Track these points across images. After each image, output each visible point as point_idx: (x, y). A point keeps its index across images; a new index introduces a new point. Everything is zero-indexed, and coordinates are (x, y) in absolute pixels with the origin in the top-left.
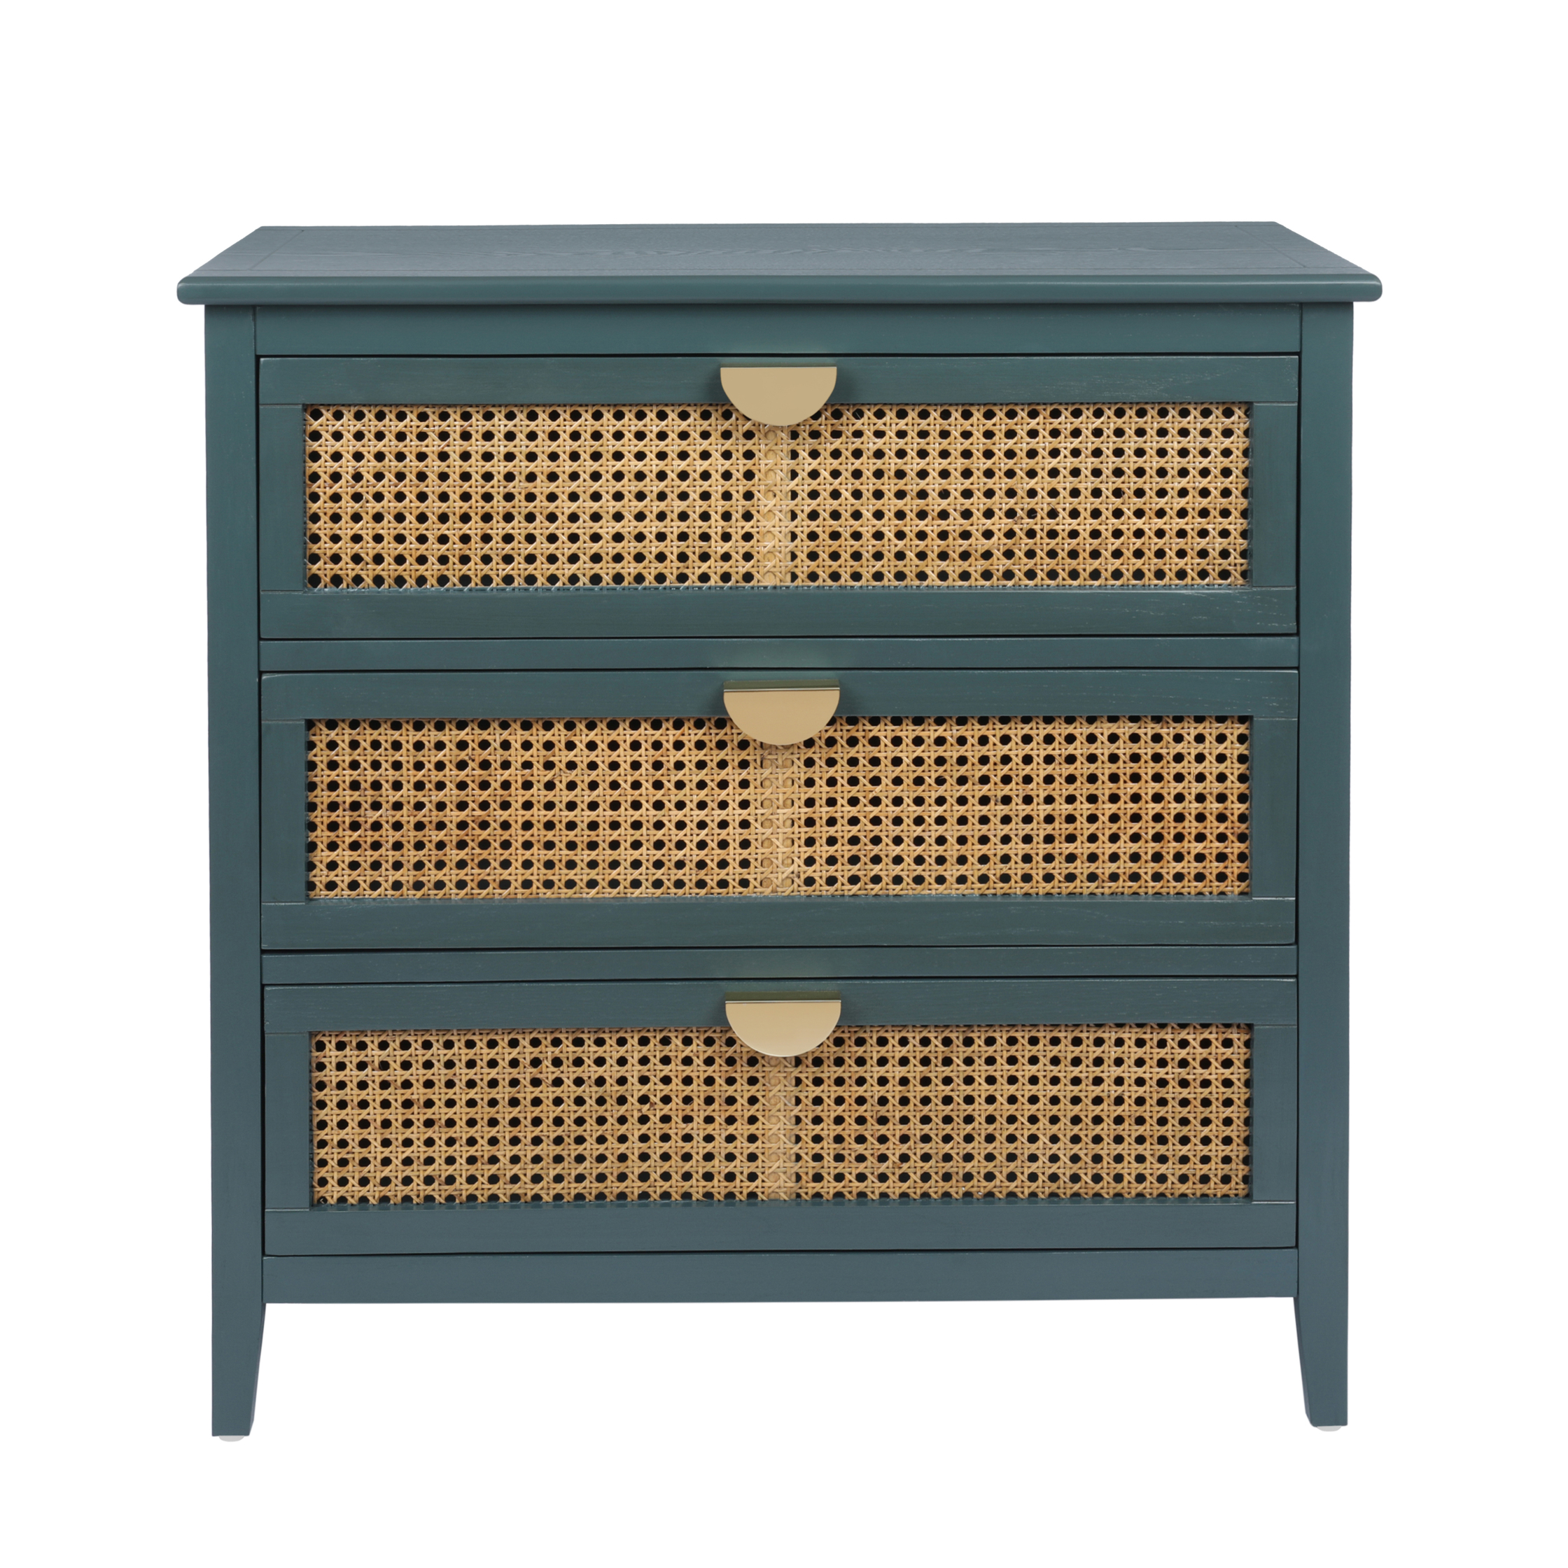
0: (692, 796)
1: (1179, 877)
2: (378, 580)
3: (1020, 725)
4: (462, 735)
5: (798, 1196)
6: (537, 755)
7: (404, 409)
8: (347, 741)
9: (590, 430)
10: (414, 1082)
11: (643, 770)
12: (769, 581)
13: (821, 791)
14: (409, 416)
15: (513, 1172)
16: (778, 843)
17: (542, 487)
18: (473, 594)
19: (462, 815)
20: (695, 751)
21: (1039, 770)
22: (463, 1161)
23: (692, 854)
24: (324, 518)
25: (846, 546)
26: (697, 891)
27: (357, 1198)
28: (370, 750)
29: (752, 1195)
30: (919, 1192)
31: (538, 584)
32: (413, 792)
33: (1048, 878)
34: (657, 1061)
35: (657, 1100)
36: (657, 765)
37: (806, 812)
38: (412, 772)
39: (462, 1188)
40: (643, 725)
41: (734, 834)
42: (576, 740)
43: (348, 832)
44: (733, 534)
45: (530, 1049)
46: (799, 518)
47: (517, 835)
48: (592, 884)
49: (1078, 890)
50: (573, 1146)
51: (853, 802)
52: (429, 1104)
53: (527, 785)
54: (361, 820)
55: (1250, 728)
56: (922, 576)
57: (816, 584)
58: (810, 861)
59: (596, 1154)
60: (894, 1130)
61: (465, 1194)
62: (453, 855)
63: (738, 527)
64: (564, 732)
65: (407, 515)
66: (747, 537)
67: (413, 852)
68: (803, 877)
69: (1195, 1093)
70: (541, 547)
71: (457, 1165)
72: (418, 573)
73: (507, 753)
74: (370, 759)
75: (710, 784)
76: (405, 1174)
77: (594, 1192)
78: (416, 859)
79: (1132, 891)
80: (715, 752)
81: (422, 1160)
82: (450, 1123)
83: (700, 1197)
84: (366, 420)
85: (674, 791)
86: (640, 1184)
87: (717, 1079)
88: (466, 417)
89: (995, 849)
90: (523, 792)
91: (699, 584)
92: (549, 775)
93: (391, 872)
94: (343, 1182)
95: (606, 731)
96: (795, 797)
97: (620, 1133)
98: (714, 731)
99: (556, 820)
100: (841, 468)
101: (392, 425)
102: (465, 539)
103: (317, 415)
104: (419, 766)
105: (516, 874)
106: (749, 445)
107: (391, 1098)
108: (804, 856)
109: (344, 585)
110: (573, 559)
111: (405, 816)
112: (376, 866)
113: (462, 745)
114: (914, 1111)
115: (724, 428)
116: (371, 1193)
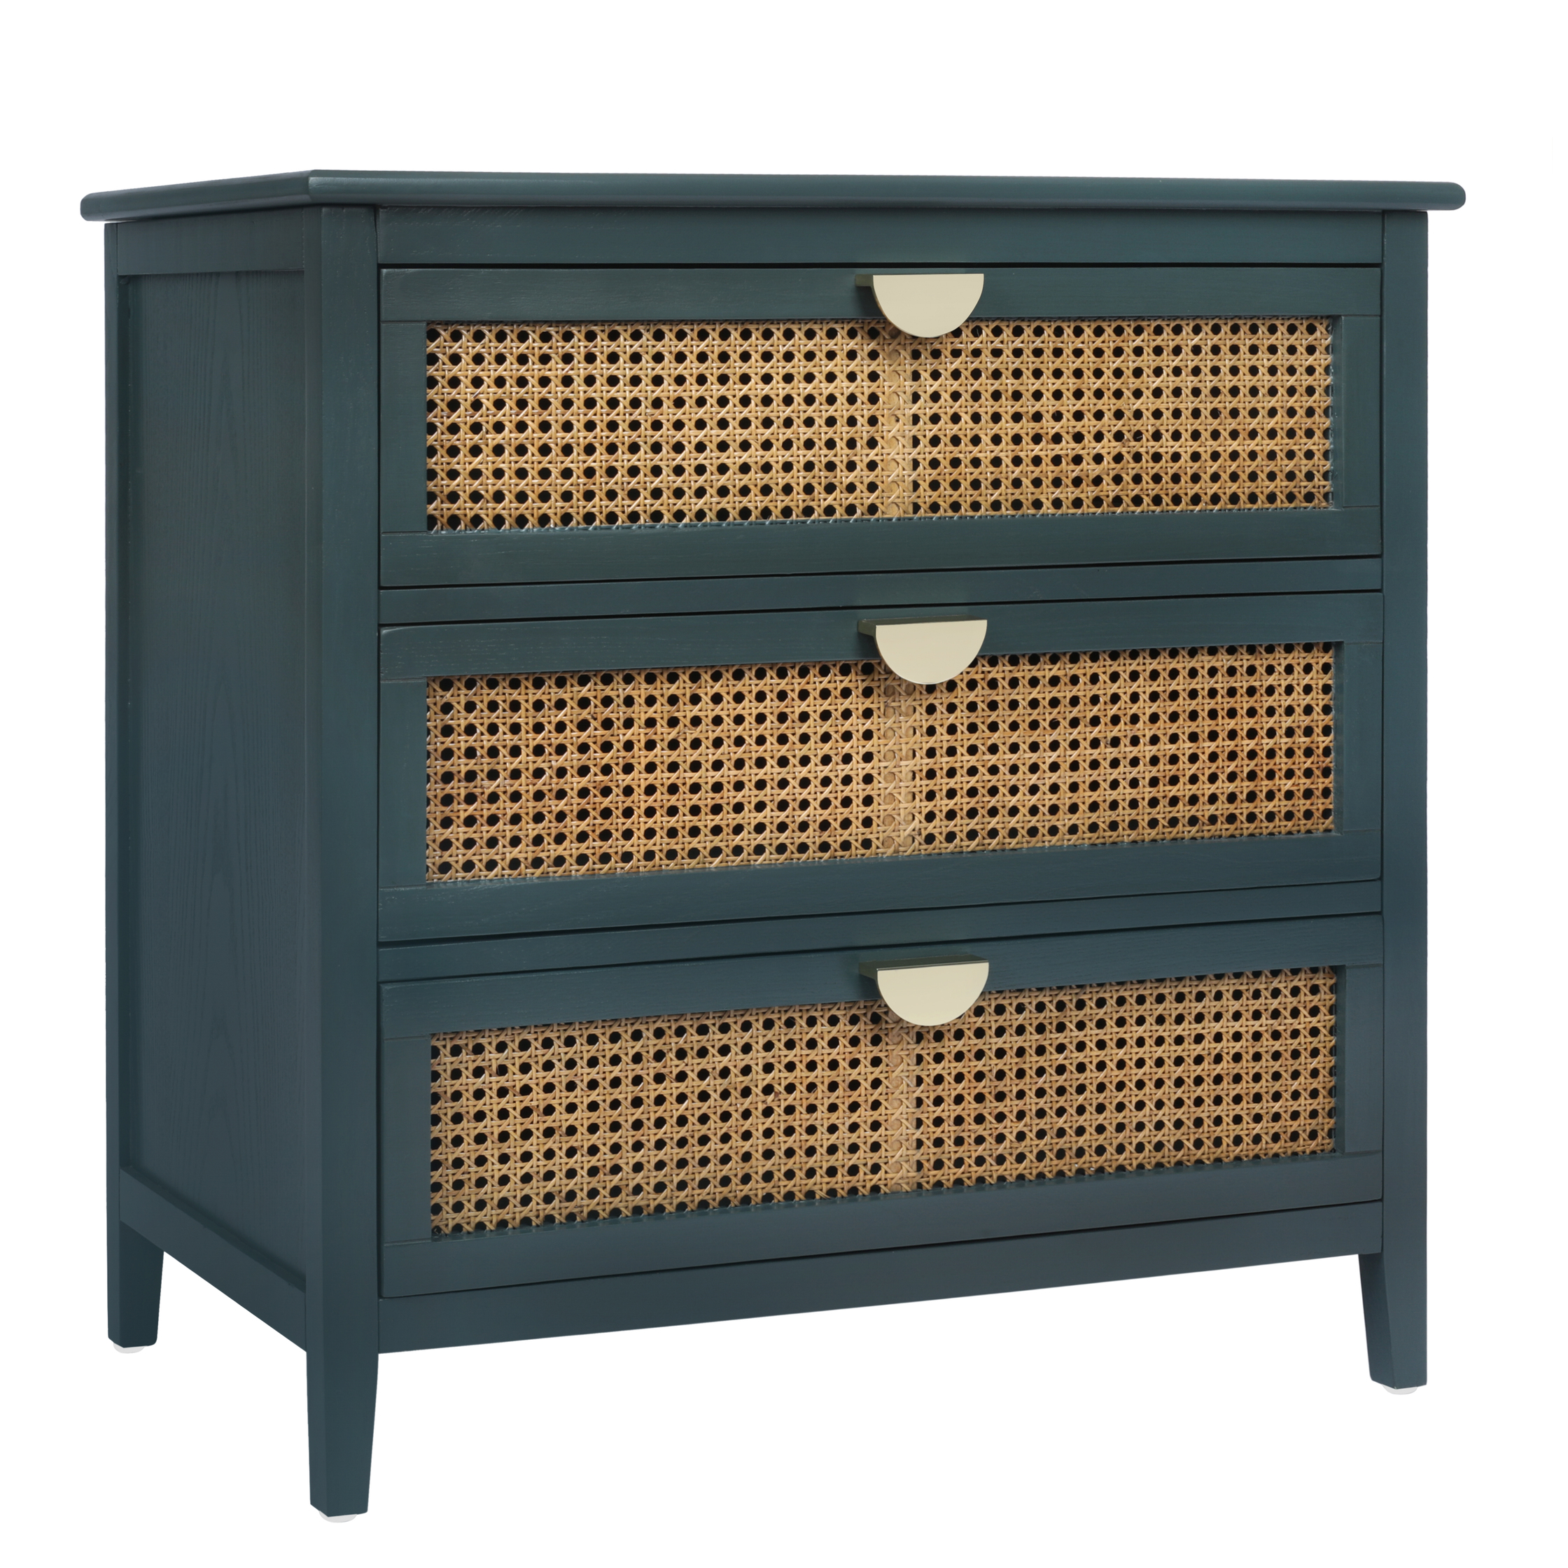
0: (816, 750)
1: (1270, 816)
2: (499, 521)
3: (1128, 661)
4: (585, 691)
5: (920, 1185)
6: (661, 710)
7: (525, 328)
8: (463, 703)
9: (717, 350)
10: (533, 1086)
11: (768, 722)
12: (895, 514)
13: (942, 739)
14: (532, 336)
15: (635, 1182)
16: (900, 798)
17: (668, 414)
18: (598, 531)
19: (584, 782)
20: (820, 701)
21: (1145, 708)
22: (585, 1173)
23: (815, 814)
24: (441, 452)
25: (967, 474)
26: (820, 854)
27: (473, 1225)
28: (487, 712)
29: (875, 1189)
30: (1035, 1172)
31: (665, 520)
32: (532, 758)
33: (1153, 823)
34: (782, 1045)
35: (781, 1089)
36: (782, 718)
37: (927, 763)
38: (532, 735)
39: (583, 1203)
40: (769, 673)
41: (857, 790)
42: (701, 692)
43: (463, 806)
44: (858, 463)
45: (653, 1041)
46: (921, 444)
47: (640, 802)
48: (716, 852)
49: (1180, 835)
50: (697, 1148)
51: (973, 750)
52: (549, 1110)
53: (650, 745)
54: (477, 791)
55: (1336, 656)
56: (1037, 504)
57: (938, 515)
58: (930, 817)
59: (720, 1154)
60: (1010, 1106)
61: (586, 1210)
62: (574, 826)
63: (863, 455)
64: (689, 684)
65: (529, 446)
66: (872, 466)
67: (532, 825)
68: (924, 833)
69: (1286, 1045)
70: (667, 481)
71: (578, 1178)
72: (541, 512)
73: (630, 710)
74: (487, 722)
75: (834, 736)
76: (524, 1193)
77: (718, 1198)
78: (536, 832)
79: (1229, 833)
80: (840, 700)
81: (541, 1175)
82: (571, 1131)
83: (823, 1194)
84: (486, 340)
85: (799, 745)
86: (764, 1185)
87: (841, 1062)
88: (591, 336)
89: (1104, 795)
90: (646, 752)
91: (825, 518)
92: (674, 733)
93: (509, 849)
94: (458, 1207)
95: (732, 682)
96: (916, 747)
97: (744, 1129)
98: (839, 678)
99: (679, 782)
100: (961, 390)
101: (512, 347)
102: (590, 473)
103: (433, 336)
104: (538, 728)
105: (638, 845)
106: (874, 366)
107: (509, 1107)
108: (925, 811)
109: (462, 526)
110: (700, 493)
111: (525, 785)
112: (492, 842)
113: (584, 703)
114: (1030, 1084)
115: (849, 348)
116: (488, 1217)
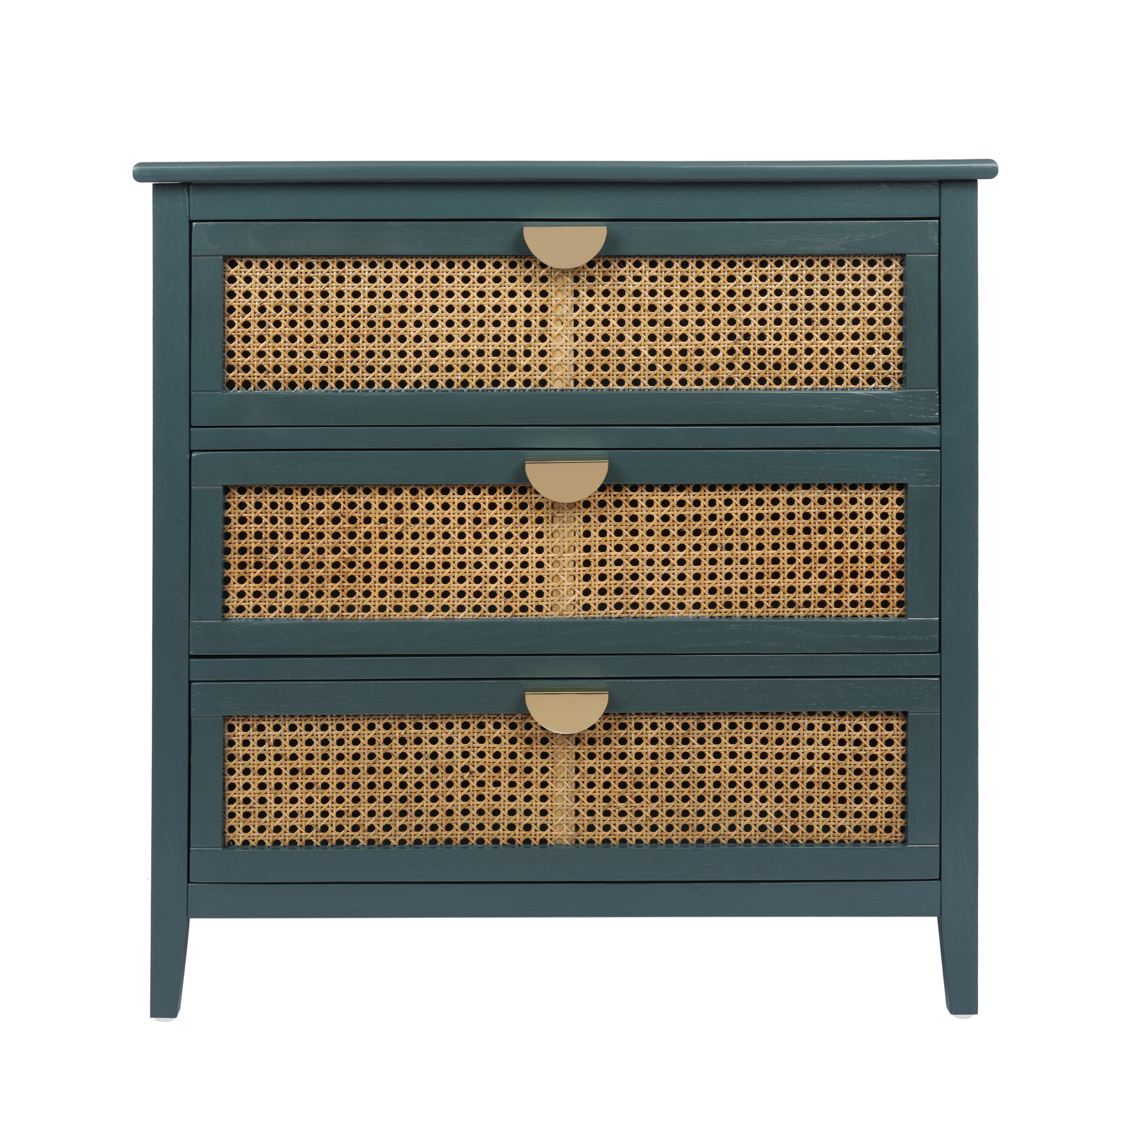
0: (502, 544)
1: (854, 604)
2: (277, 385)
3: (739, 492)
4: (336, 498)
5: (577, 842)
6: (390, 513)
7: (296, 260)
8: (253, 503)
9: (430, 275)
10: (299, 755)
11: (466, 524)
12: (558, 386)
13: (595, 540)
14: (300, 265)
15: (369, 823)
16: (564, 579)
17: (395, 317)
18: (345, 393)
19: (336, 557)
20: (504, 511)
21: (753, 525)
22: (334, 814)
23: (501, 587)
24: (237, 339)
25: (614, 360)
26: (505, 614)
27: (256, 841)
28: (269, 509)
29: (543, 841)
30: (664, 839)
31: (392, 387)
32: (300, 540)
33: (759, 605)
34: (475, 740)
35: (475, 769)
36: (477, 521)
37: (584, 555)
38: (300, 525)
39: (333, 835)
40: (467, 491)
41: (532, 572)
42: (418, 502)
43: (253, 570)
44: (532, 351)
45: (383, 731)
46: (580, 340)
47: (376, 572)
48: (429, 608)
49: (781, 614)
50: (414, 804)
51: (619, 548)
52: (310, 771)
53: (383, 535)
54: (263, 560)
55: (905, 493)
56: (668, 382)
57: (592, 388)
58: (587, 592)
59: (430, 809)
60: (647, 792)
61: (335, 839)
62: (330, 587)
63: (536, 346)
64: (410, 496)
65: (298, 337)
66: (543, 353)
67: (300, 585)
68: (582, 603)
69: (866, 765)
70: (395, 361)
71: (329, 818)
72: (306, 380)
73: (369, 511)
74: (269, 515)
75: (515, 534)
76: (291, 824)
77: (429, 838)
78: (303, 590)
79: (820, 614)
80: (519, 511)
81: (304, 813)
82: (325, 786)
83: (505, 842)
84: (269, 268)
85: (489, 539)
86: (462, 832)
87: (519, 754)
88: (341, 265)
89: (721, 583)
90: (380, 540)
91: (508, 388)
92: (399, 528)
93: (284, 599)
94: (246, 829)
95: (441, 496)
96: (576, 544)
97: (448, 794)
98: (518, 496)
99: (403, 561)
100: (610, 303)
101: (287, 272)
102: (340, 354)
103: (233, 264)
104: (305, 521)
105: (374, 601)
106: (544, 286)
107: (282, 767)
108: (582, 589)
109: (252, 388)
110: (417, 369)
111: (295, 558)
112: (273, 594)
113: (336, 506)
114: (661, 778)
115: (526, 274)
116: (267, 838)
